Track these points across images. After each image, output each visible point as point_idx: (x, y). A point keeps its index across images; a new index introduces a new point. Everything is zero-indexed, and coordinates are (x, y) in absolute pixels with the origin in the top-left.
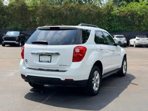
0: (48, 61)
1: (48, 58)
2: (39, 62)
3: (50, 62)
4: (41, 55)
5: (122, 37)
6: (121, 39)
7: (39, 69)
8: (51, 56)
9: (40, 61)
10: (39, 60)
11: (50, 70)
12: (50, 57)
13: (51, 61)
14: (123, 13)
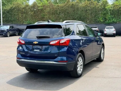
5: (111, 28)
6: (110, 30)
14: (117, 7)
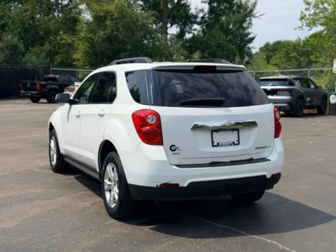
0: (234, 143)
1: (232, 137)
2: (213, 146)
3: (238, 144)
4: (215, 130)
7: (211, 163)
8: (237, 130)
9: (215, 144)
10: (213, 142)
11: (237, 161)
12: (236, 132)
13: (239, 141)
